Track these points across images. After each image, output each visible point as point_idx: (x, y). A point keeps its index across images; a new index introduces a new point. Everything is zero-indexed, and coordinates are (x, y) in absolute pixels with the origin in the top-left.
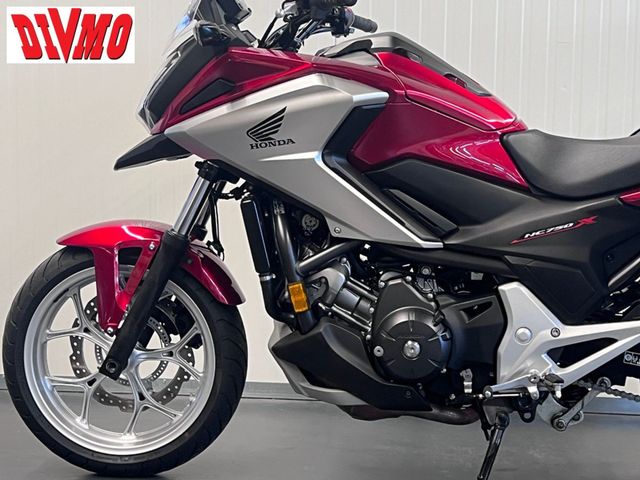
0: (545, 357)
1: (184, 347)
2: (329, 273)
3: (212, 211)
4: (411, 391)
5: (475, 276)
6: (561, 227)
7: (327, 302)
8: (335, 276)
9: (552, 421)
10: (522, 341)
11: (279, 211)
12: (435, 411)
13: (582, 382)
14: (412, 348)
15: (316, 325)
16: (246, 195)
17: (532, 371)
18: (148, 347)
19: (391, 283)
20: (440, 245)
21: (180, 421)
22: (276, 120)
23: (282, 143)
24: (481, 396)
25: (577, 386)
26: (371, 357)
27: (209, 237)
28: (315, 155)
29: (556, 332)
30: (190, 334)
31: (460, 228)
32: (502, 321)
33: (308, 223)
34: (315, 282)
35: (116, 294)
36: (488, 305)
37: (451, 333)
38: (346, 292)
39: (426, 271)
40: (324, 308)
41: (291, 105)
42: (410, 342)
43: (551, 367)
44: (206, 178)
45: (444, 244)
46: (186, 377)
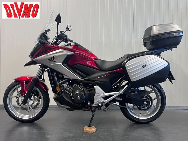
0: (102, 98)
2: (64, 85)
3: (43, 74)
4: (79, 105)
6: (104, 76)
8: (65, 85)
9: (104, 110)
10: (98, 96)
11: (55, 74)
12: (83, 109)
15: (62, 94)
17: (100, 101)
19: (75, 86)
21: (37, 112)
22: (54, 57)
23: (55, 61)
24: (91, 106)
25: (108, 103)
28: (61, 64)
29: (104, 94)
30: (39, 96)
31: (87, 76)
32: (95, 92)
35: (25, 89)
36: (92, 90)
37: (86, 95)
38: (67, 88)
39: (81, 84)
40: (63, 91)
41: (56, 55)
42: (78, 97)
43: (103, 100)
44: (41, 68)
45: (84, 79)
46: (38, 104)
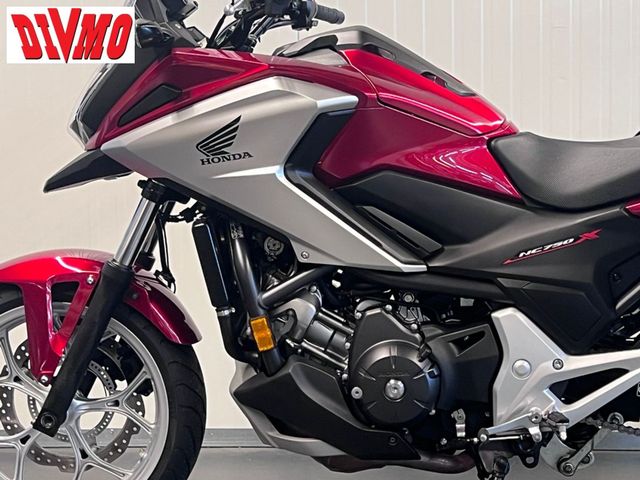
0: (547, 392)
1: (132, 394)
2: (296, 304)
3: (159, 236)
4: (396, 437)
5: (464, 302)
6: (560, 244)
7: (296, 337)
9: (558, 465)
10: (520, 375)
11: (237, 235)
12: (424, 459)
13: (590, 420)
14: (396, 388)
15: (284, 365)
16: (198, 217)
17: (533, 409)
18: (90, 396)
19: (369, 313)
20: (423, 268)
22: (230, 131)
23: (237, 157)
24: (476, 440)
25: (585, 424)
26: (348, 398)
27: (157, 266)
28: (276, 170)
29: (558, 363)
30: (139, 380)
31: (446, 248)
32: (497, 353)
33: (270, 246)
34: (281, 315)
35: (51, 338)
36: (481, 335)
37: (439, 369)
38: (317, 324)
39: (409, 299)
40: (292, 345)
41: (246, 113)
42: (392, 381)
43: (555, 404)
44: (151, 199)
45: (428, 267)
46: (135, 429)
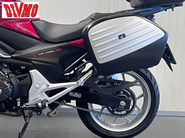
0: (44, 94)
6: (50, 52)
9: (47, 114)
10: (37, 89)
24: (23, 107)
29: (48, 86)
31: (17, 51)
32: (30, 82)
36: (26, 77)
37: (13, 86)
39: (6, 66)
43: (46, 97)
45: (11, 56)
